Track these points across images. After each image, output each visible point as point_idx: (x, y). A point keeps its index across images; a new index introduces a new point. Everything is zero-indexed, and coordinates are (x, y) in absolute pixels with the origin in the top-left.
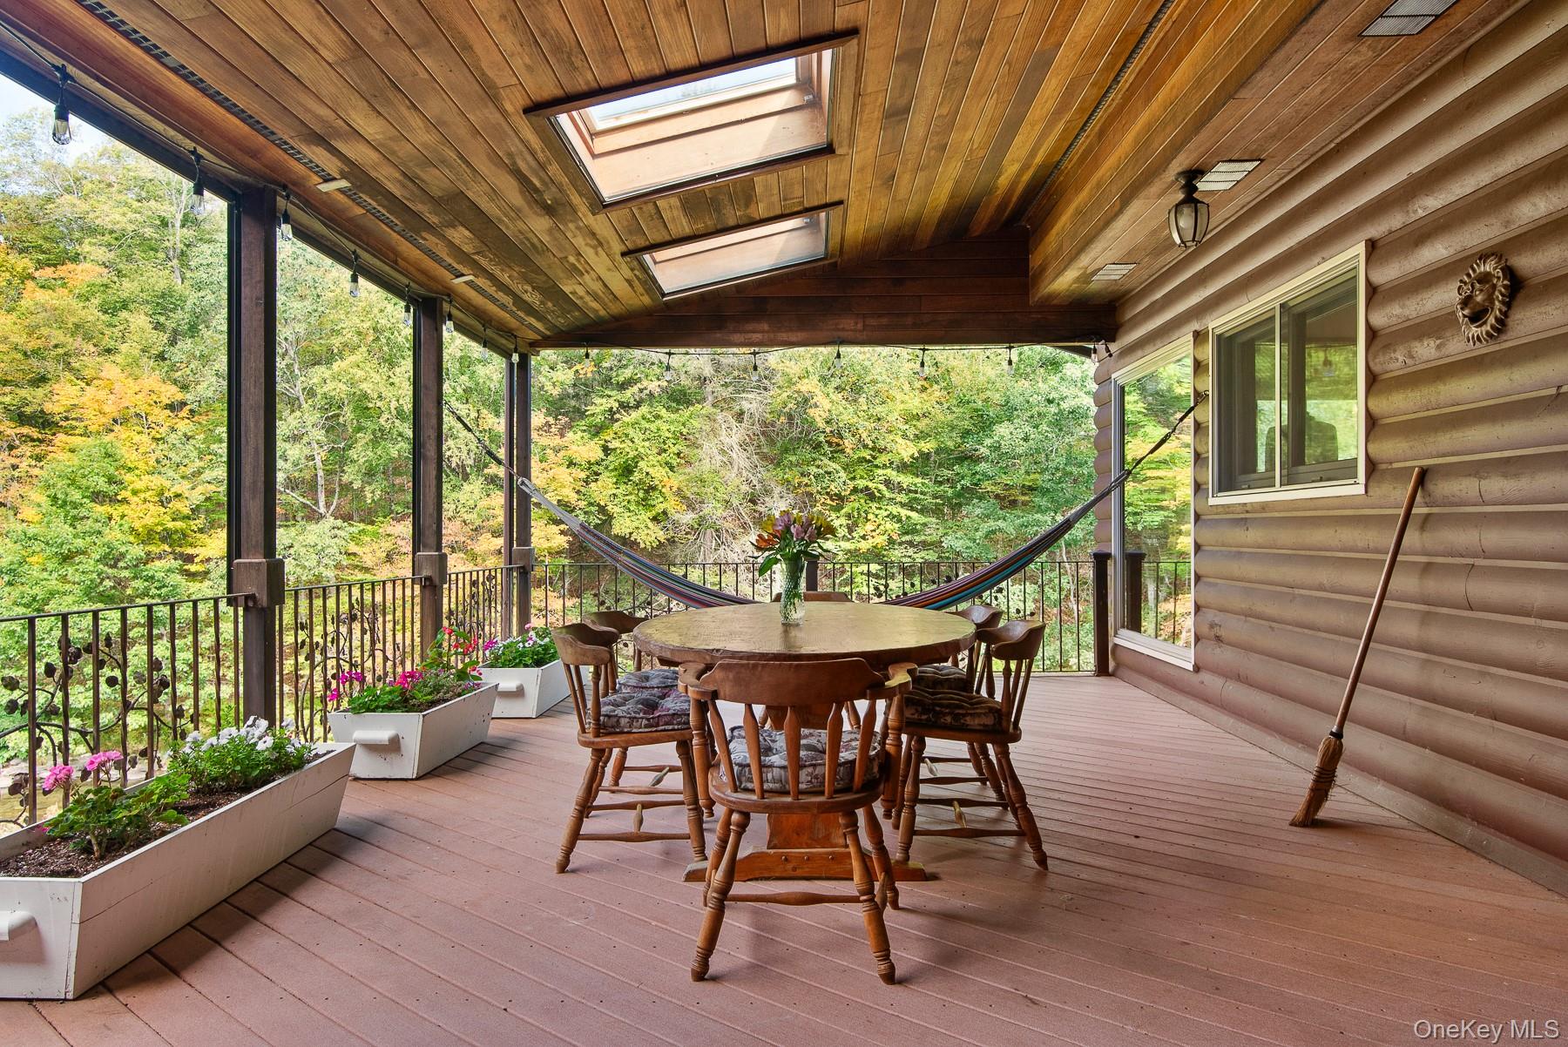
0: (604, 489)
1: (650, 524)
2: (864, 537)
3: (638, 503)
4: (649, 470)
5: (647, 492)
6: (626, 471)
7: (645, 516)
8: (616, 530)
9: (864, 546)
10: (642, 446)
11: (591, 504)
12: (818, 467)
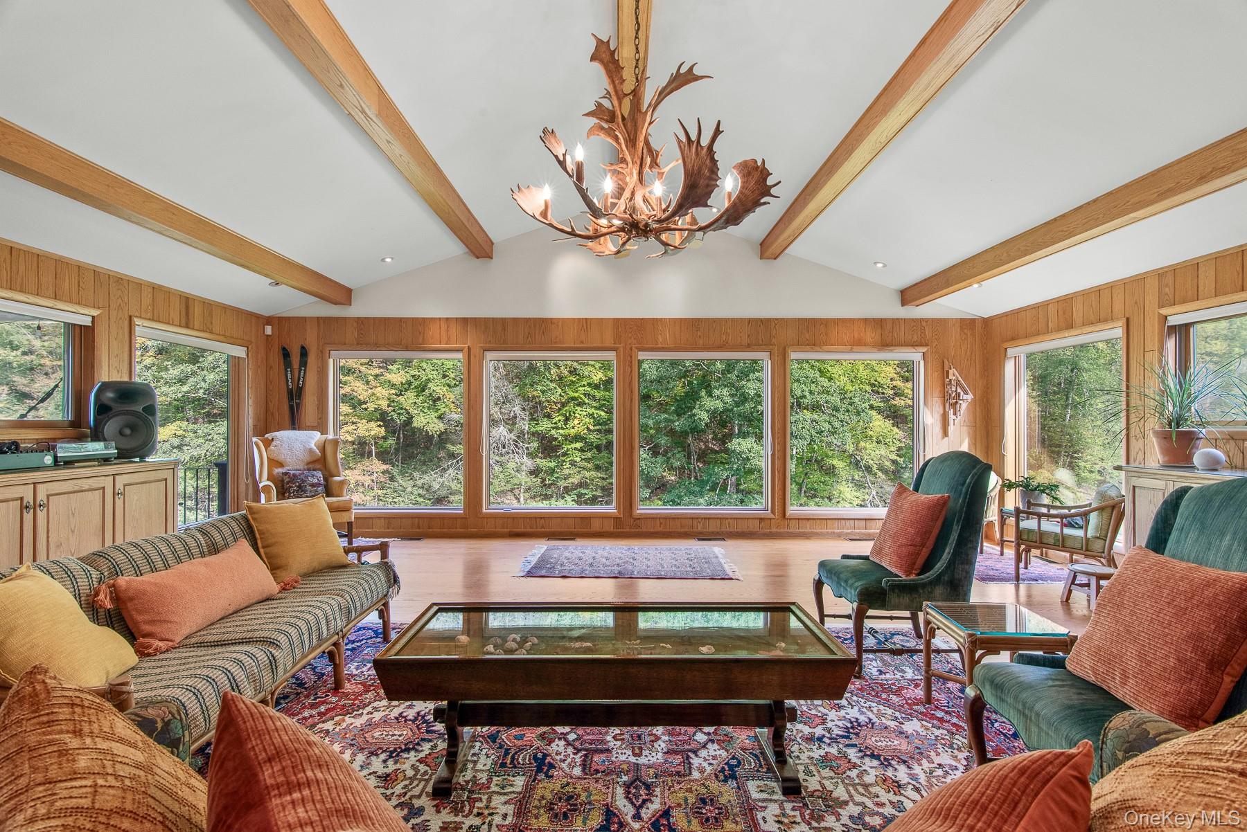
0: (408, 400)
1: (436, 421)
2: (573, 428)
3: (429, 408)
4: (435, 388)
5: (435, 401)
6: (422, 389)
7: (434, 415)
8: (415, 424)
9: (572, 432)
10: (432, 374)
11: (402, 409)
12: (543, 386)
